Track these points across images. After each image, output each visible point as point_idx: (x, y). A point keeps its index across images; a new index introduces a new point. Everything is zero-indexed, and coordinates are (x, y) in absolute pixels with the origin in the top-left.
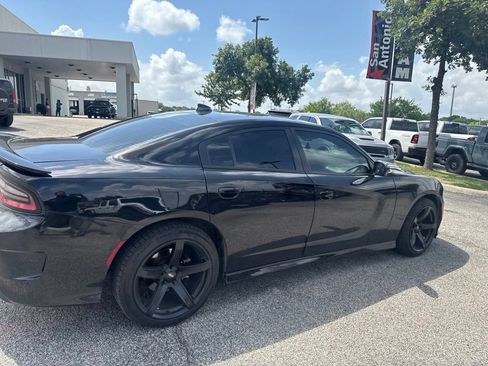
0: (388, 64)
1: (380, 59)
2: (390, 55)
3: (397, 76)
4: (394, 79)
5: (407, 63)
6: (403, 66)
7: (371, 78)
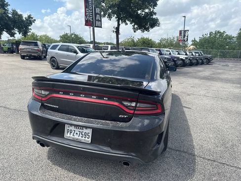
0: (93, 19)
1: (89, 16)
2: (93, 15)
3: (97, 25)
4: (96, 27)
5: (100, 19)
6: (98, 20)
7: (87, 25)
